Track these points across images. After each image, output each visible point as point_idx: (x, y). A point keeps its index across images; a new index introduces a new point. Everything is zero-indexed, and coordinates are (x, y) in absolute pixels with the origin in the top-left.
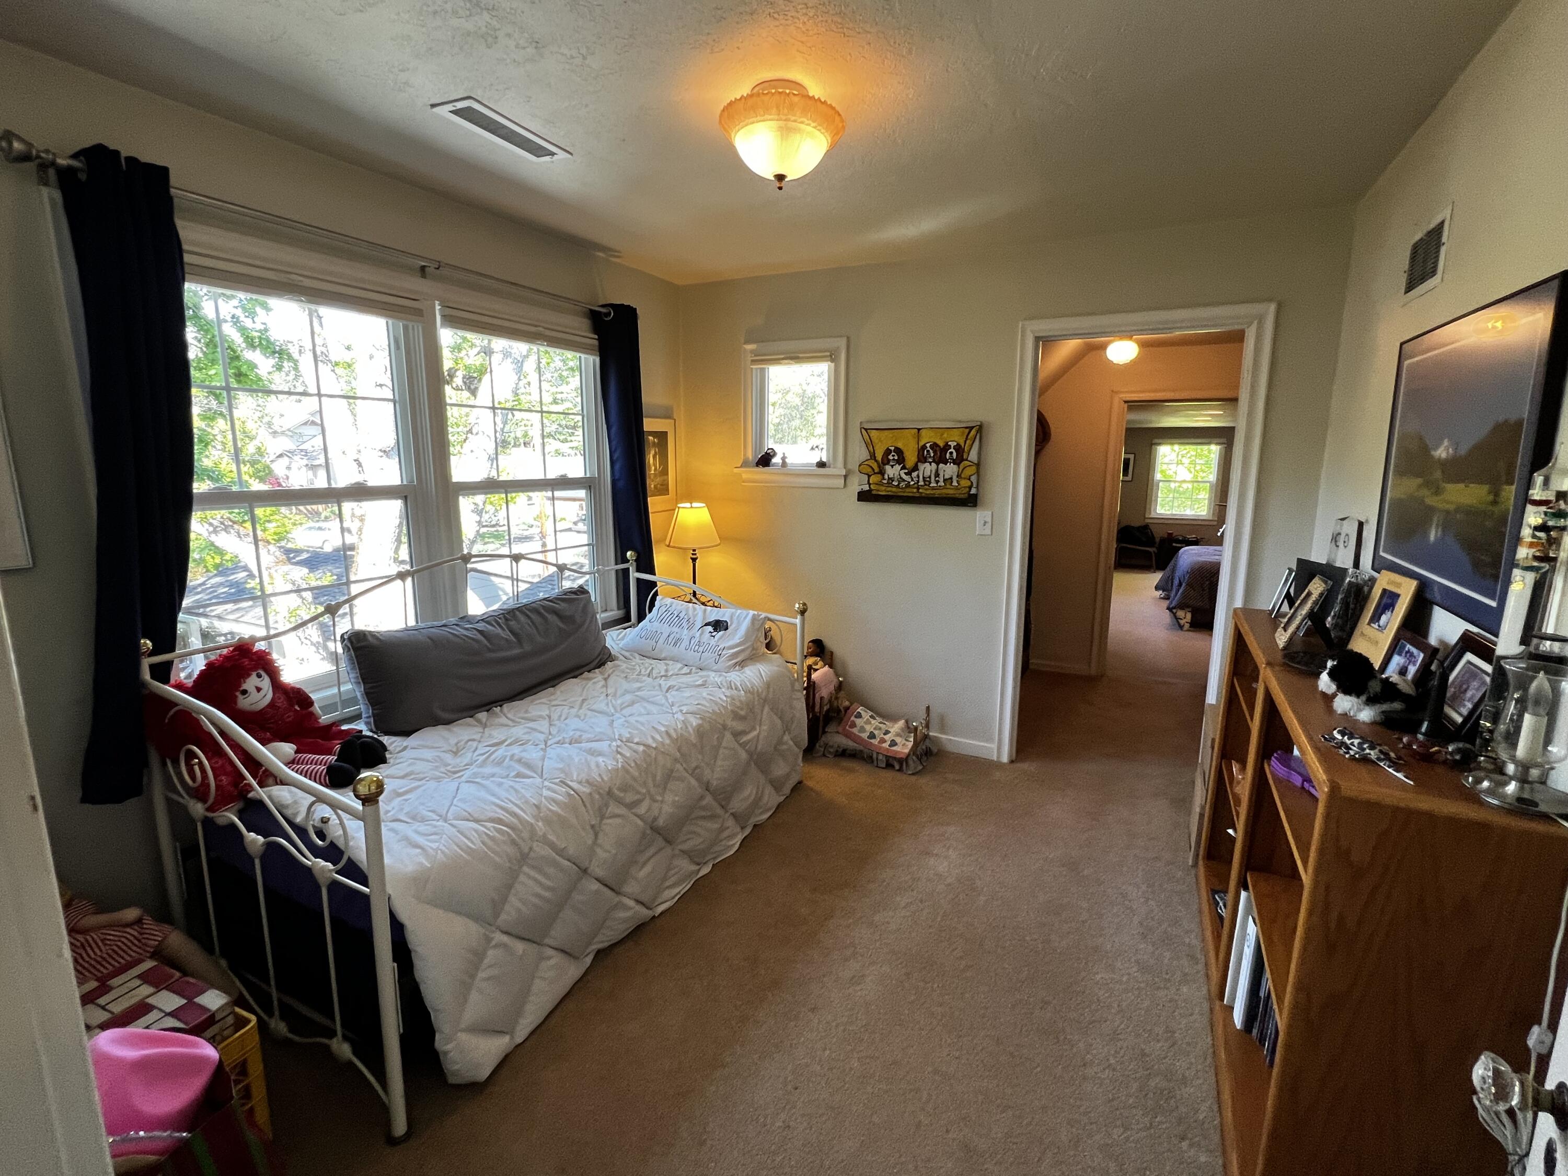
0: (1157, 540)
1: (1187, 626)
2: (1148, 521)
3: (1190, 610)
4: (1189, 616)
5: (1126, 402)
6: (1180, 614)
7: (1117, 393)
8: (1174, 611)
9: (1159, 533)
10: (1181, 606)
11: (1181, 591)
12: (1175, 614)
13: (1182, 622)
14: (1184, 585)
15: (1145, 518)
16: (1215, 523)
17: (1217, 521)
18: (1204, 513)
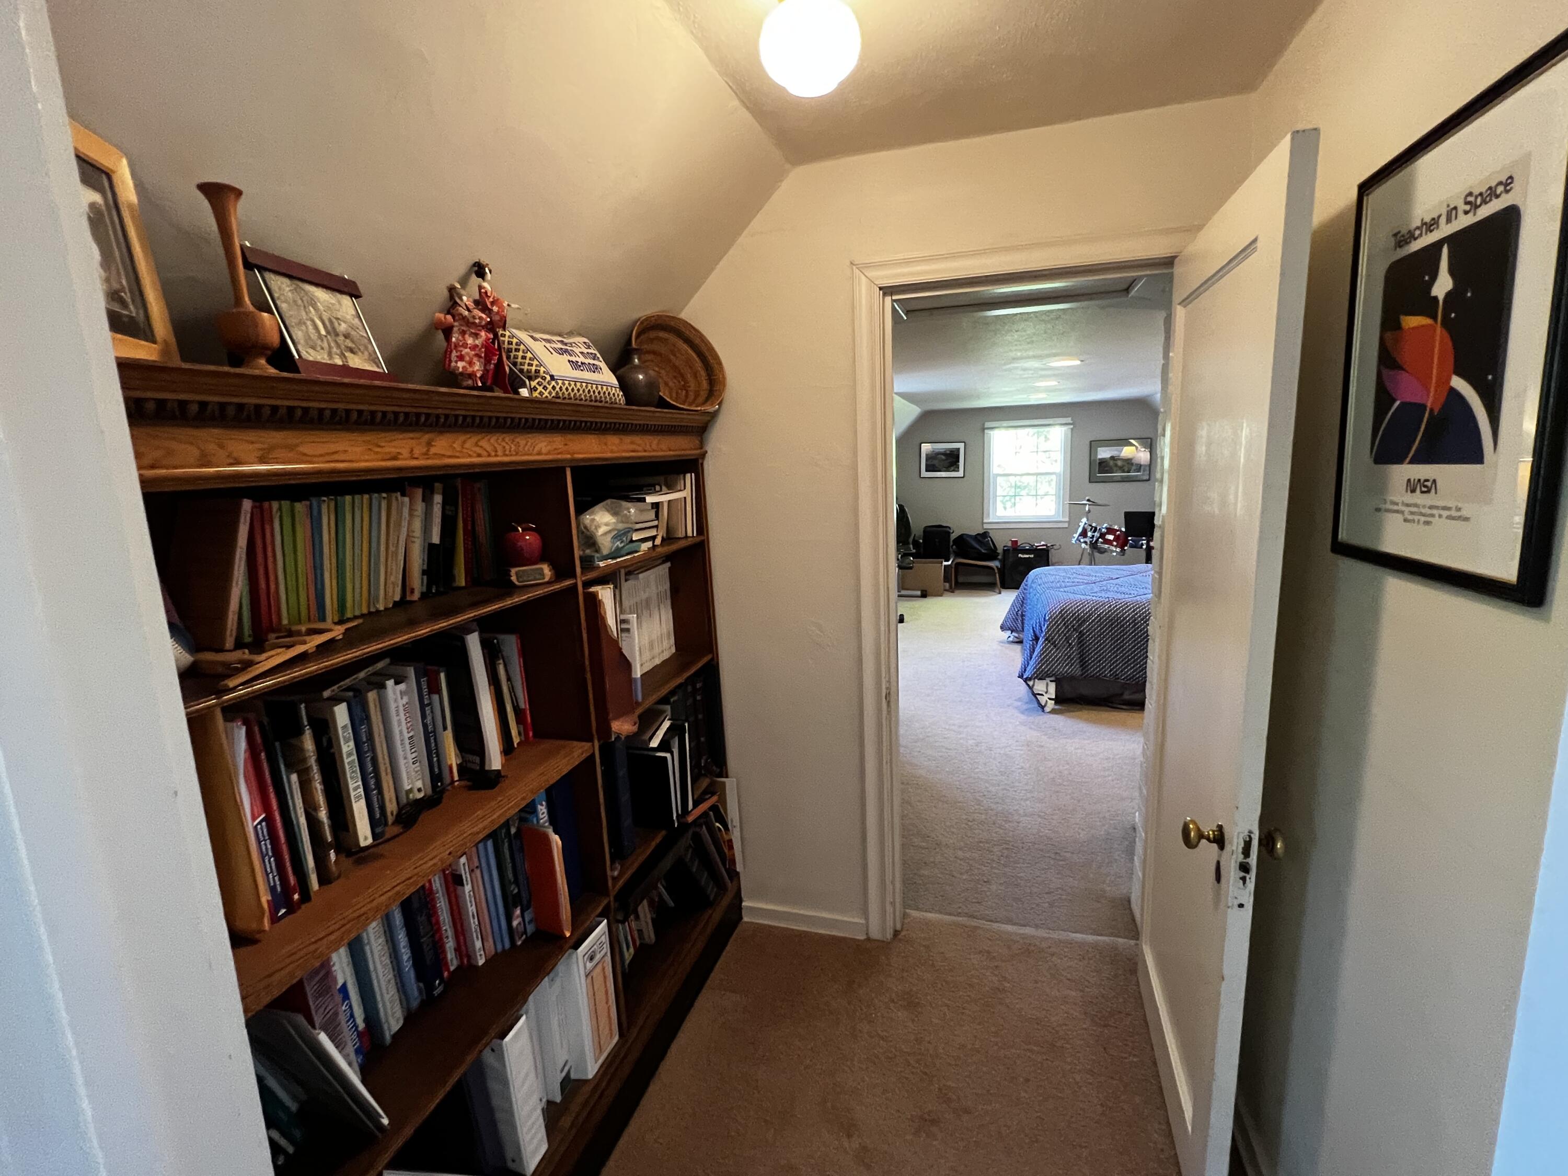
0: (1000, 550)
1: (1051, 705)
2: (986, 526)
3: (1053, 679)
4: (1052, 688)
5: (887, 291)
6: (1040, 686)
7: (863, 267)
8: (1031, 683)
9: (1001, 542)
10: (1040, 675)
11: (1038, 649)
12: (1031, 688)
13: (1043, 700)
14: (1041, 640)
15: (983, 523)
16: (1066, 525)
17: (1069, 522)
18: (1052, 513)
